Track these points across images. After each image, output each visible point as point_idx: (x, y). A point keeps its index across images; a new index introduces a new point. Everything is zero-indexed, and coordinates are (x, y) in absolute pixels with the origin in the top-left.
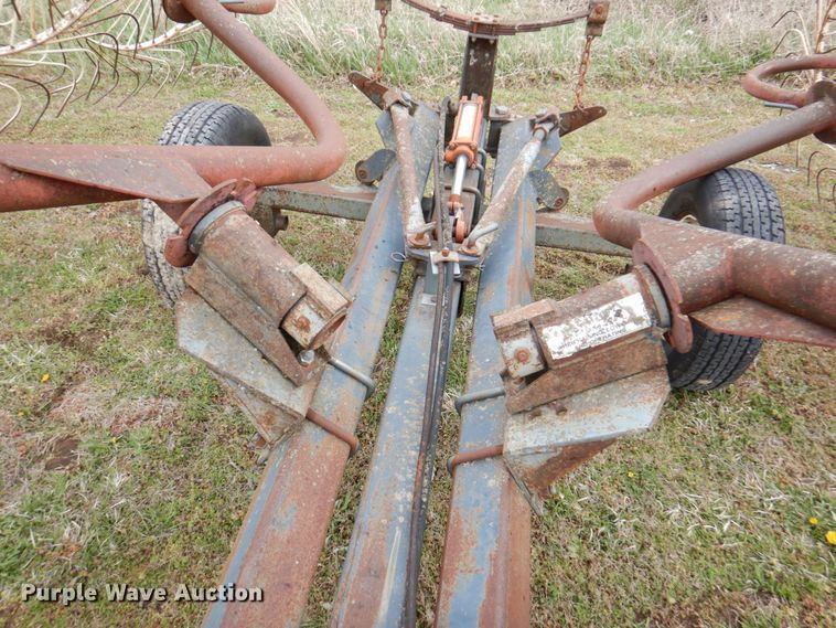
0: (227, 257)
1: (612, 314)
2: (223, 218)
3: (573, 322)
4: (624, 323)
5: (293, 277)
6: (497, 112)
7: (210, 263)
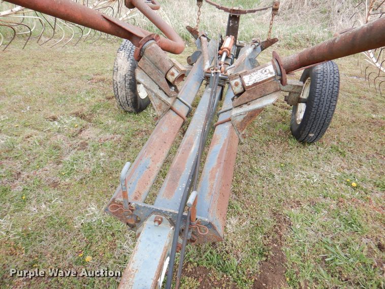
0: (152, 55)
1: (264, 71)
2: (151, 44)
3: (252, 74)
4: (267, 74)
5: (170, 61)
6: (240, 43)
7: (146, 58)
